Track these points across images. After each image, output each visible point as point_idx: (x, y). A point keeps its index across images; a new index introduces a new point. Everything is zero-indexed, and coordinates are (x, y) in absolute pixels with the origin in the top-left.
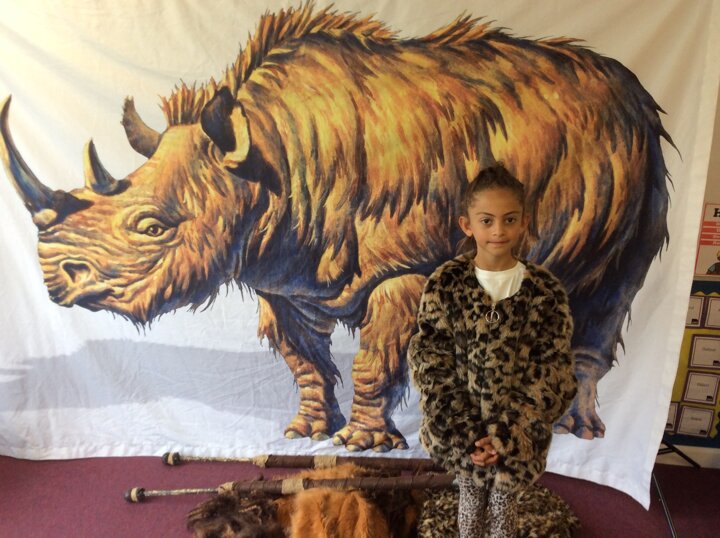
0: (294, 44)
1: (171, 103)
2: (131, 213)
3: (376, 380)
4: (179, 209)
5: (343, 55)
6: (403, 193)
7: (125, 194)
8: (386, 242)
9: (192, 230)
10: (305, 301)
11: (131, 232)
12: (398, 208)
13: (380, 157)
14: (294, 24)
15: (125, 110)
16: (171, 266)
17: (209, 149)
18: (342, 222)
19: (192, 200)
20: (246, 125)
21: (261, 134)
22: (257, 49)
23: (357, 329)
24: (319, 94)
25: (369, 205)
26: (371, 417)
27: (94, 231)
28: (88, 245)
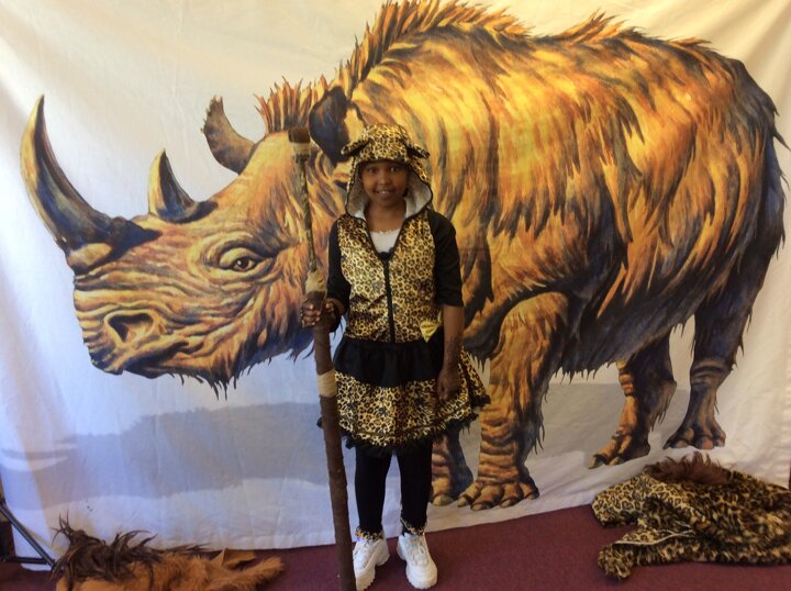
0: (418, 38)
1: (271, 105)
2: (212, 244)
3: (506, 420)
4: (279, 234)
5: (473, 52)
6: (537, 204)
7: (205, 220)
8: (521, 261)
9: (294, 260)
11: (211, 268)
12: (533, 220)
13: (513, 165)
14: (419, 15)
15: (210, 114)
16: (264, 306)
17: (317, 160)
18: (473, 238)
19: (295, 223)
22: (376, 42)
23: (488, 360)
24: (448, 95)
25: (501, 218)
26: (501, 467)
27: (166, 267)
28: (158, 285)
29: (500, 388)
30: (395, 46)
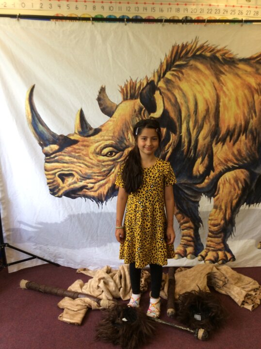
0: (188, 59)
1: (124, 89)
2: (99, 145)
3: (219, 224)
4: (125, 142)
5: (211, 65)
6: (236, 131)
7: (97, 136)
8: (227, 155)
10: (186, 186)
11: (98, 156)
12: (233, 138)
13: (226, 114)
14: (188, 50)
15: (100, 93)
17: (143, 112)
18: (206, 145)
19: (132, 137)
20: (162, 99)
21: (169, 103)
22: (169, 62)
23: (212, 198)
24: (198, 83)
25: (220, 137)
26: (216, 243)
27: (80, 156)
28: (76, 163)
29: (218, 211)
30: (178, 63)
